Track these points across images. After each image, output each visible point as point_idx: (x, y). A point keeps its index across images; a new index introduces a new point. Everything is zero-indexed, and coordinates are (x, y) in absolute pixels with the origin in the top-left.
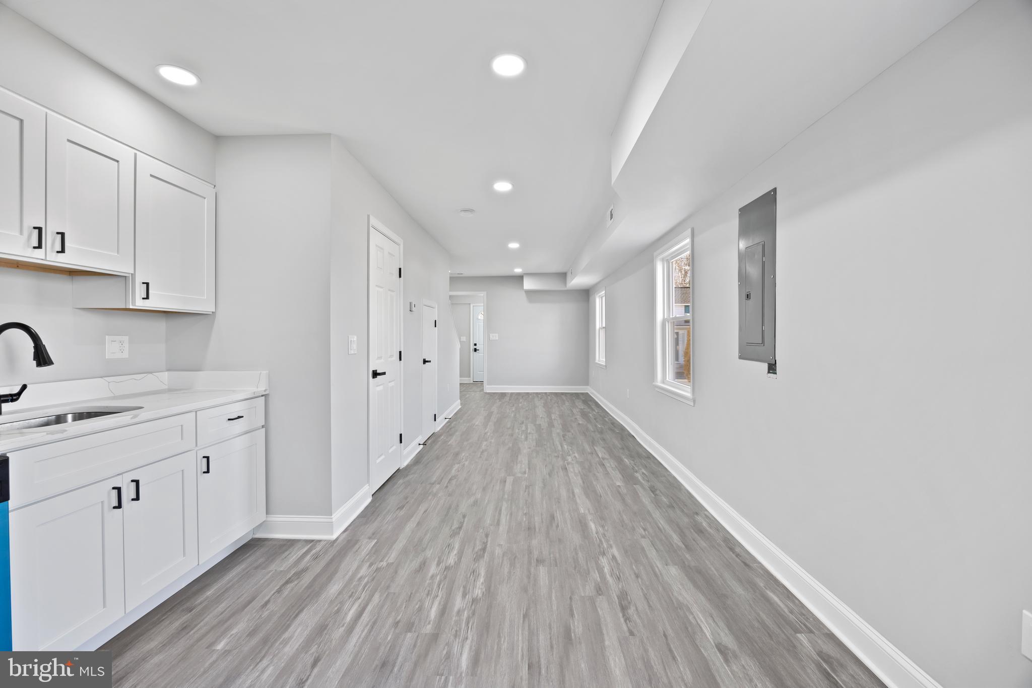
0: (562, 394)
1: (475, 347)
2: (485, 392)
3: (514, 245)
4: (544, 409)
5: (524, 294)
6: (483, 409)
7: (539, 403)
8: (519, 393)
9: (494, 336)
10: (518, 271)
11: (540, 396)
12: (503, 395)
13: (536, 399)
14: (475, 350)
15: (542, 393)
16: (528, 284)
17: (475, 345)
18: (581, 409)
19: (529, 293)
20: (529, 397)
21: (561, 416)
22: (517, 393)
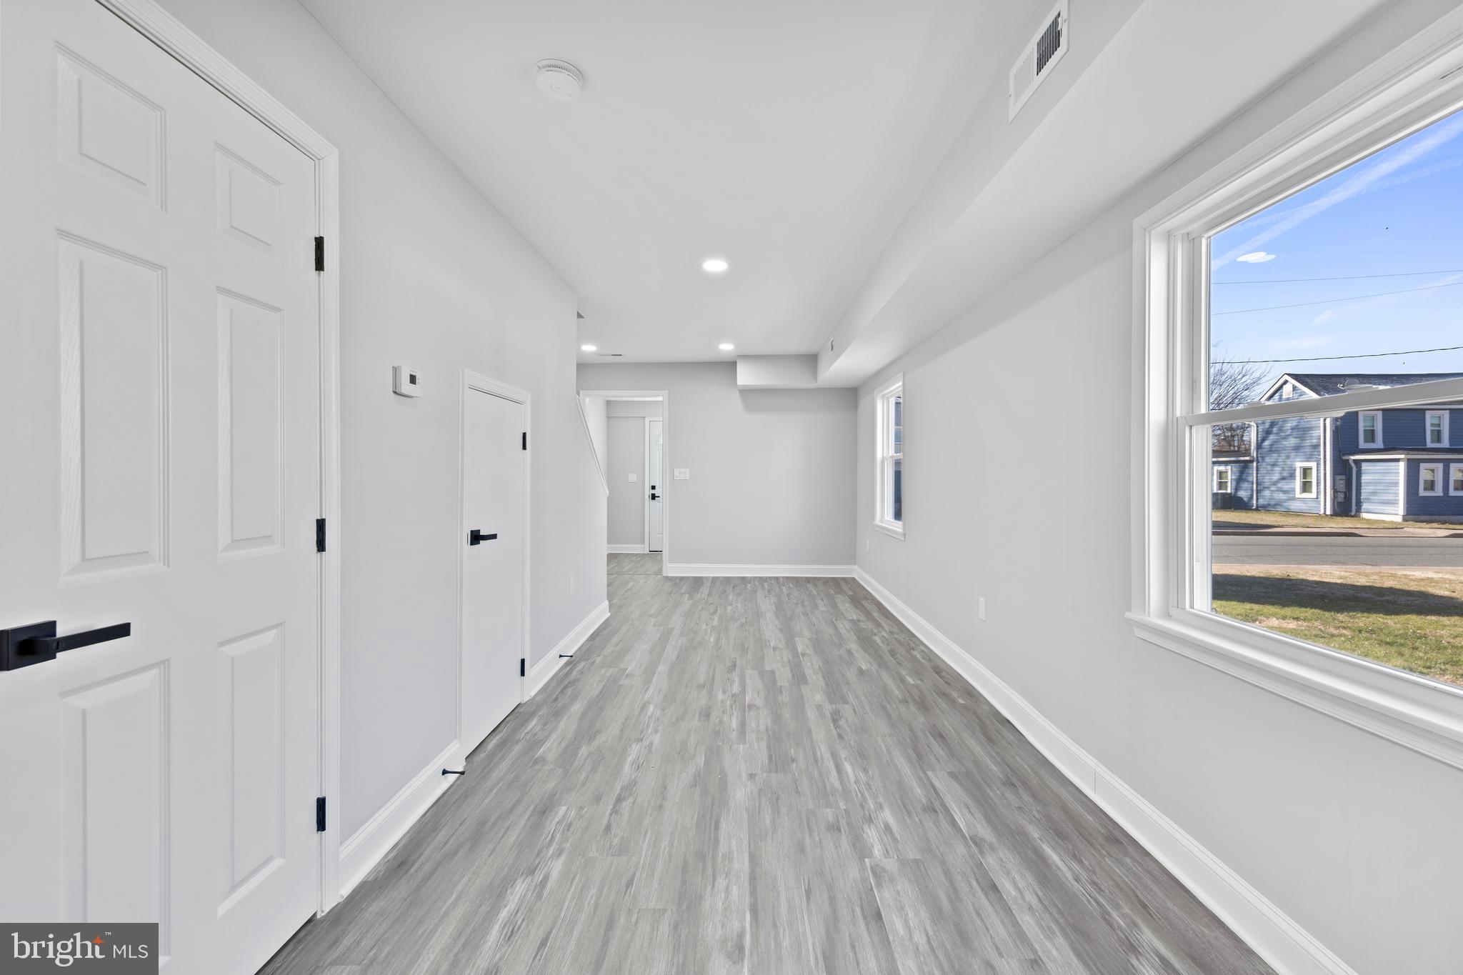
0: (808, 580)
1: (653, 492)
2: (664, 575)
3: (715, 266)
4: (777, 622)
5: (737, 394)
6: (653, 620)
7: (766, 604)
8: (728, 578)
9: (682, 473)
10: (727, 347)
11: (766, 584)
12: (697, 582)
13: (760, 594)
14: (653, 497)
15: (769, 578)
16: (746, 376)
17: (653, 488)
18: (852, 621)
19: (747, 392)
20: (746, 587)
21: (817, 644)
22: (724, 577)
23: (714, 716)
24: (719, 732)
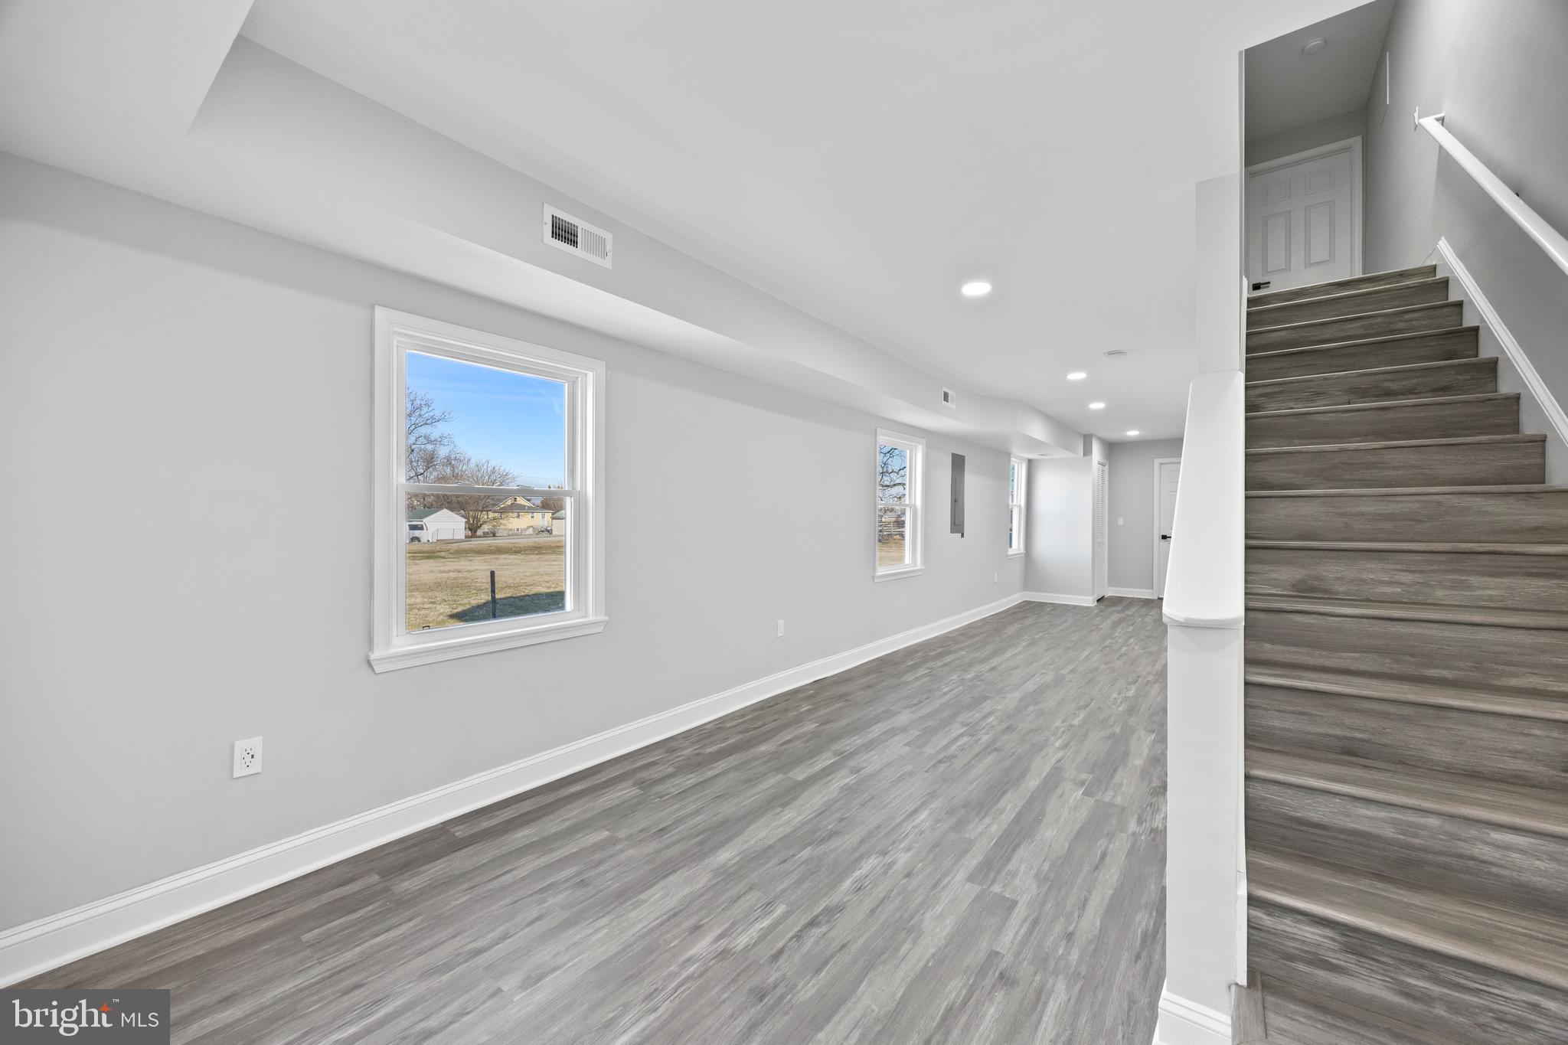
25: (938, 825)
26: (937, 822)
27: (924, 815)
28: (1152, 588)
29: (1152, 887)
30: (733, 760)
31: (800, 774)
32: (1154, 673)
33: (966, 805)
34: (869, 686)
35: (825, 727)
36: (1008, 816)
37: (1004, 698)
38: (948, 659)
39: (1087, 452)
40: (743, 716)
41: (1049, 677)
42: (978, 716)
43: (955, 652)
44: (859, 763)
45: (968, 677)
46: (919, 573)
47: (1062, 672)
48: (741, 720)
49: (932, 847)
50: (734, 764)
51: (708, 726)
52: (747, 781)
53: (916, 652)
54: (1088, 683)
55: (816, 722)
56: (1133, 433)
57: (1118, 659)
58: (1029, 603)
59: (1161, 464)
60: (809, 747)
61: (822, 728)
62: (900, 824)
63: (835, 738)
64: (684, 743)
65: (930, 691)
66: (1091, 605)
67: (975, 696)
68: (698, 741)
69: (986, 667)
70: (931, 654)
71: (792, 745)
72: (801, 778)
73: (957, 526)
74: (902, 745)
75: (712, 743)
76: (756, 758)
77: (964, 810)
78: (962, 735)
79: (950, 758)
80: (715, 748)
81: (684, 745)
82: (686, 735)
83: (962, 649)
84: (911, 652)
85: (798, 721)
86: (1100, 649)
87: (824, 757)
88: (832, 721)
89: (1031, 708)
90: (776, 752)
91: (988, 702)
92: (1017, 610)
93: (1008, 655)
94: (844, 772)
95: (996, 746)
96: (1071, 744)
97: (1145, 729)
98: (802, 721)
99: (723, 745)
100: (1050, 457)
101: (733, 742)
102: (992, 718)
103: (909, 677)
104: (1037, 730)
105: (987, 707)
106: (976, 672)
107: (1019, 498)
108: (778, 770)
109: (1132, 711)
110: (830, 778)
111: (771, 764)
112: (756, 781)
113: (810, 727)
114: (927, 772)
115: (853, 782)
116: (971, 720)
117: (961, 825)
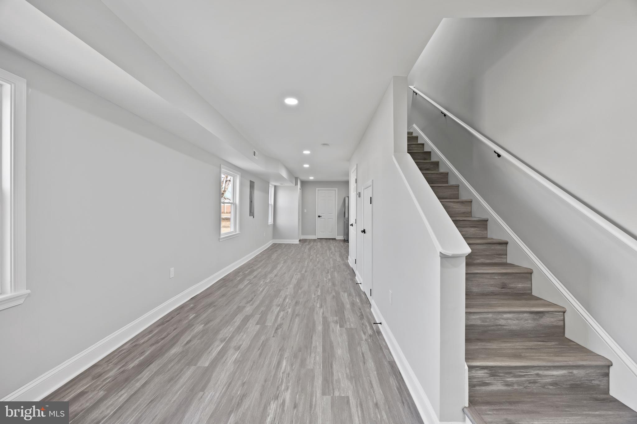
23: (294, 302)
24: (293, 298)
25: (294, 367)
26: (292, 365)
27: (284, 363)
28: (316, 235)
29: (386, 363)
30: (154, 367)
31: (205, 362)
32: (332, 267)
33: (300, 350)
34: (223, 295)
35: (208, 325)
36: (320, 349)
37: (287, 288)
38: (255, 273)
39: (296, 184)
40: (151, 332)
41: (299, 276)
42: (281, 300)
43: (256, 270)
44: (237, 343)
45: (268, 281)
46: (237, 235)
47: (302, 272)
48: (150, 336)
49: (298, 382)
50: (155, 370)
51: (125, 347)
52: (170, 380)
53: (239, 272)
54: (314, 276)
55: (202, 324)
56: (311, 178)
57: (318, 264)
58: (275, 244)
59: (318, 190)
60: (204, 341)
61: (207, 326)
62: (275, 375)
63: (217, 332)
64: (108, 366)
65: (254, 292)
66: (298, 243)
67: (275, 290)
68: (119, 361)
69: (272, 275)
70: (247, 272)
71: (192, 343)
72: (207, 365)
73: (252, 213)
74: (255, 325)
75: (132, 360)
76: (170, 361)
77: (301, 353)
78: (279, 312)
79: (280, 325)
80: (137, 362)
81: (109, 368)
82: (108, 359)
83: (259, 268)
84: (236, 272)
85: (190, 326)
86: (310, 260)
87: (216, 345)
88: (211, 321)
89: (300, 291)
90: (183, 351)
91: (282, 292)
92: (272, 247)
93: (278, 268)
94: (231, 351)
95: (296, 313)
96: (323, 304)
97: (342, 291)
98: (193, 325)
99: (142, 358)
100: (284, 185)
101: (150, 354)
102: (287, 300)
103: (241, 286)
104: (307, 301)
105: (283, 294)
106: (270, 278)
107: (271, 202)
108: (189, 364)
109: (334, 284)
110: (224, 358)
111: (182, 361)
112: (177, 378)
113: (199, 328)
114: (274, 337)
115: (239, 356)
116: (279, 303)
117: (303, 363)
